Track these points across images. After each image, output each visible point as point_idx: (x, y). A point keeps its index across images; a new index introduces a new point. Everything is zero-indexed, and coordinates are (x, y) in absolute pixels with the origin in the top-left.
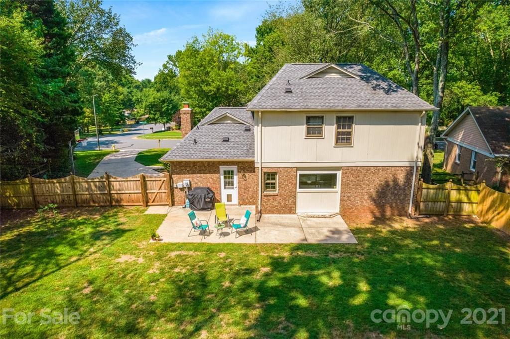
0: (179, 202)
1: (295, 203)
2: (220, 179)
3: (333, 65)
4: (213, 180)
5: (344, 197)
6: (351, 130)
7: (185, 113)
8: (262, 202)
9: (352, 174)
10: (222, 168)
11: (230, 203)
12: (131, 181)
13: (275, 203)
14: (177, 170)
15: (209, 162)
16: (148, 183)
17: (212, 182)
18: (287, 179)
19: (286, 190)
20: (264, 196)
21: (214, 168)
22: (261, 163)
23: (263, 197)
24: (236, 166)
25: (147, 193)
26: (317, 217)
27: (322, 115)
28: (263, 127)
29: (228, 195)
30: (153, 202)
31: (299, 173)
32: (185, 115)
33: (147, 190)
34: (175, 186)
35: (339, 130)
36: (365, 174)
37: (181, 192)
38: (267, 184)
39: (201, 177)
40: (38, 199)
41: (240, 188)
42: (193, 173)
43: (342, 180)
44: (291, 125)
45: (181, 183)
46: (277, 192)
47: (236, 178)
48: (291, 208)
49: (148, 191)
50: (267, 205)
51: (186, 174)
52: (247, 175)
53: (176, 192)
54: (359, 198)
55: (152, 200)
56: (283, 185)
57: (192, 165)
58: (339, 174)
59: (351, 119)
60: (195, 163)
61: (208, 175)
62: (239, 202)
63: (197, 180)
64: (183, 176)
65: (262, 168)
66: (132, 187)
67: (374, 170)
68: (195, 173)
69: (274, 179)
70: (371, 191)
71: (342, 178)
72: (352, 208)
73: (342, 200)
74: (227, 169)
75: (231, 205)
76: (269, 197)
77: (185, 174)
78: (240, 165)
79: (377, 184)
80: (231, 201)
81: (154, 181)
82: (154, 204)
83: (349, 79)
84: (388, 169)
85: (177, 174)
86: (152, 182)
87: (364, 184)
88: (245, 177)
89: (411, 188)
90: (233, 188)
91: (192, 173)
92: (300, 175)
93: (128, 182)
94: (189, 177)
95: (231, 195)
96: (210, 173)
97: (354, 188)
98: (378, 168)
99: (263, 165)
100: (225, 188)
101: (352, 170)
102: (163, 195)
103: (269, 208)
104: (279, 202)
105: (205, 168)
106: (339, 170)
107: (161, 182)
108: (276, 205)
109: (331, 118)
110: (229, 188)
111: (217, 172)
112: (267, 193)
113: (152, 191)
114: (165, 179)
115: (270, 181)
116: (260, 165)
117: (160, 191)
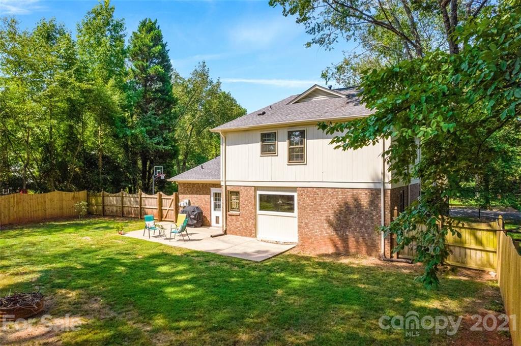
1: (255, 225)
4: (205, 201)
5: (302, 223)
6: (303, 146)
8: (227, 221)
9: (308, 196)
10: (213, 190)
11: (217, 225)
12: (154, 198)
13: (238, 224)
14: (182, 190)
15: (203, 184)
16: (164, 200)
17: (204, 203)
18: (247, 199)
19: (247, 210)
20: (230, 215)
21: (207, 189)
22: (225, 181)
23: (228, 216)
25: (162, 209)
26: (271, 243)
27: (275, 131)
28: (227, 147)
29: (216, 217)
30: (165, 218)
31: (259, 193)
33: (162, 206)
34: (179, 204)
35: (291, 147)
36: (322, 197)
39: (197, 198)
40: (106, 208)
42: (192, 193)
43: (298, 203)
44: (249, 143)
45: (183, 202)
46: (239, 212)
48: (251, 230)
49: (163, 208)
50: (231, 225)
51: (188, 194)
53: (181, 210)
54: (318, 226)
55: (165, 216)
56: (244, 205)
57: (191, 186)
58: (296, 195)
59: (302, 134)
61: (202, 196)
64: (185, 196)
65: (226, 186)
66: (154, 203)
67: (333, 193)
68: (194, 194)
69: (238, 198)
70: (331, 218)
71: (298, 200)
72: (311, 238)
73: (299, 227)
74: (215, 191)
75: (218, 227)
76: (233, 217)
79: (337, 210)
80: (218, 223)
81: (166, 199)
82: (166, 219)
84: (348, 192)
85: (182, 194)
87: (322, 209)
89: (381, 218)
90: (220, 210)
92: (259, 195)
93: (152, 199)
94: (189, 197)
95: (218, 217)
96: (203, 194)
97: (311, 213)
98: (337, 190)
99: (228, 183)
100: (215, 210)
101: (308, 192)
102: (172, 212)
103: (233, 229)
104: (241, 223)
105: (200, 189)
106: (295, 191)
107: (171, 200)
108: (239, 226)
109: (283, 133)
110: (218, 210)
111: (208, 193)
112: (232, 212)
113: (166, 208)
114: (174, 198)
115: (235, 201)
116: (224, 184)
117: (170, 208)
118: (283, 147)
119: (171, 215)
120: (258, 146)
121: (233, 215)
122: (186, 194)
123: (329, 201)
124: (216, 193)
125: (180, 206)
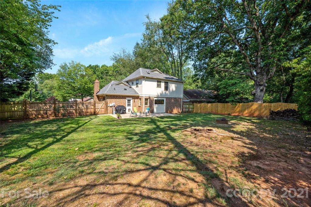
0: (109, 112)
1: (154, 109)
2: (126, 102)
3: (157, 69)
6: (168, 86)
7: (97, 83)
8: (144, 109)
9: (168, 100)
11: (129, 112)
18: (152, 101)
19: (151, 105)
24: (132, 98)
29: (129, 109)
32: (97, 84)
34: (108, 105)
35: (165, 86)
36: (171, 100)
38: (145, 103)
39: (119, 102)
41: (133, 106)
43: (166, 102)
45: (111, 104)
47: (131, 101)
48: (153, 111)
49: (96, 108)
53: (109, 108)
54: (170, 107)
55: (97, 112)
58: (165, 99)
59: (167, 83)
60: (117, 96)
63: (117, 103)
67: (173, 99)
69: (147, 101)
70: (173, 105)
72: (168, 111)
73: (166, 108)
74: (128, 99)
82: (98, 114)
83: (161, 74)
84: (176, 98)
86: (98, 104)
87: (171, 103)
92: (155, 99)
94: (114, 102)
97: (169, 104)
101: (168, 98)
102: (103, 109)
107: (102, 104)
109: (163, 82)
112: (145, 106)
113: (98, 108)
114: (105, 102)
115: (146, 102)
116: (144, 96)
117: (102, 108)
119: (102, 111)
125: (109, 106)
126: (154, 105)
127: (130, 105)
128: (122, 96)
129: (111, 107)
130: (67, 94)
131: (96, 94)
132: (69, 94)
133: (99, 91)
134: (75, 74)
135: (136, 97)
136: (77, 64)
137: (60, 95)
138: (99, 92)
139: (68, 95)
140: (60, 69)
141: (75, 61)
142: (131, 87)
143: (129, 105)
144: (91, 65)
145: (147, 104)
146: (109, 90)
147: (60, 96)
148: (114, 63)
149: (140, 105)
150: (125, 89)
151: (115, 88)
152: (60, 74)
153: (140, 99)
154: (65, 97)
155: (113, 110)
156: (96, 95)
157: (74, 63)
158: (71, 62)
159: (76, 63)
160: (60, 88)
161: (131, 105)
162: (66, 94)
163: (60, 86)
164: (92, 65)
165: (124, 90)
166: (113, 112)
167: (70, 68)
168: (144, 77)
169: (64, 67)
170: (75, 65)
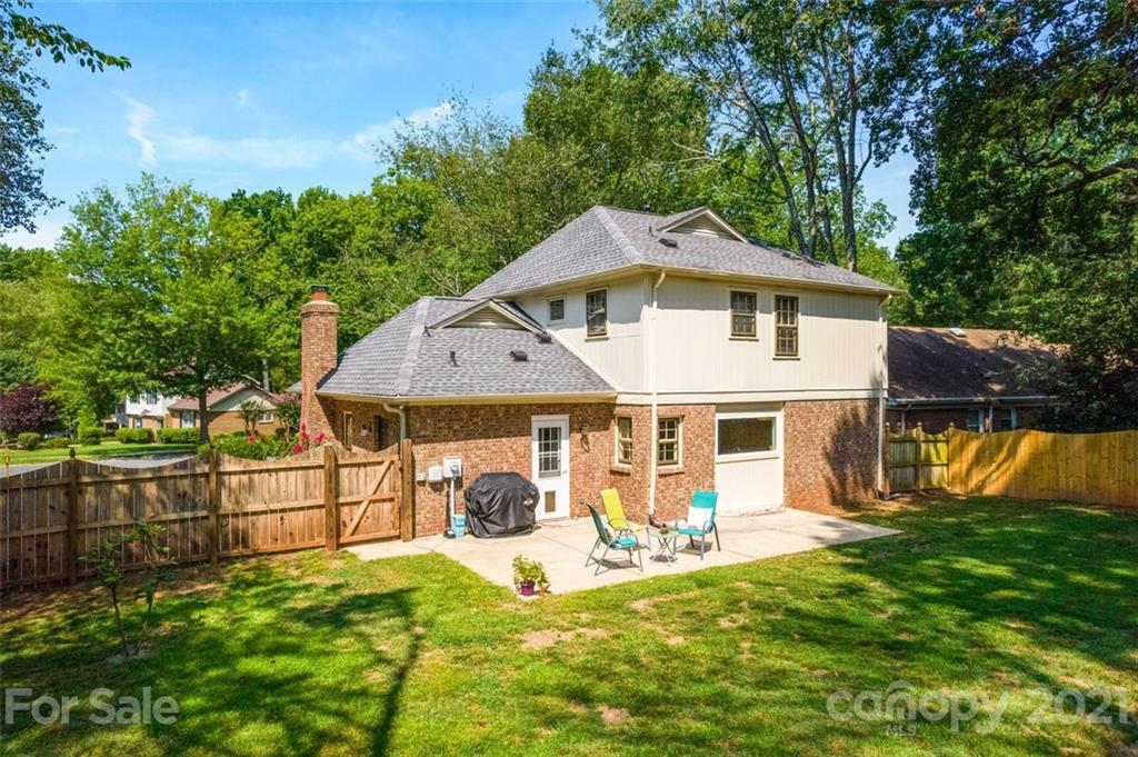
0: (428, 526)
1: (714, 489)
2: (530, 450)
3: (709, 211)
4: (515, 453)
5: (790, 466)
6: (794, 325)
7: (322, 314)
8: (657, 492)
9: (800, 416)
10: (539, 422)
11: (551, 515)
12: (291, 469)
13: (679, 493)
14: (426, 429)
15: (508, 407)
17: (512, 461)
18: (700, 432)
19: (698, 459)
20: (661, 475)
21: (520, 421)
22: (657, 394)
23: (657, 477)
24: (566, 417)
25: (338, 505)
27: (753, 291)
29: (546, 494)
30: (353, 534)
31: (719, 416)
33: (337, 497)
34: (420, 477)
35: (780, 325)
37: (434, 495)
38: (662, 447)
39: (488, 448)
41: (574, 472)
42: (469, 437)
43: (786, 431)
44: (707, 309)
45: (438, 468)
46: (680, 465)
47: (565, 444)
49: (341, 500)
50: (666, 499)
51: (451, 440)
52: (590, 436)
53: (423, 495)
54: (812, 467)
55: (352, 526)
56: (693, 446)
57: (465, 416)
58: (780, 417)
59: (793, 303)
60: (474, 409)
61: (504, 440)
62: (572, 510)
63: (477, 456)
64: (440, 447)
66: (292, 488)
67: (830, 408)
68: (474, 438)
69: (672, 435)
71: (785, 425)
72: (802, 490)
73: (787, 474)
74: (544, 426)
75: (556, 520)
76: (668, 478)
77: (447, 441)
78: (577, 413)
79: (834, 435)
80: (553, 510)
81: (360, 465)
82: (356, 538)
83: (734, 242)
84: (846, 405)
85: (425, 442)
86: (355, 469)
87: (817, 436)
88: (587, 443)
90: (559, 474)
91: (465, 439)
92: (720, 421)
93: (282, 474)
94: (457, 450)
95: (554, 493)
96: (509, 434)
97: (804, 447)
98: (834, 402)
100: (541, 475)
101: (800, 409)
102: (387, 506)
103: (668, 506)
104: (687, 489)
105: (498, 421)
106: (778, 409)
107: (383, 468)
108: (683, 496)
109: (766, 297)
110: (551, 475)
111: (525, 432)
112: (664, 469)
113: (354, 499)
114: (396, 458)
115: (666, 440)
116: (654, 400)
117: (377, 497)
118: (766, 323)
119: (376, 518)
120: (724, 317)
121: (670, 475)
122: (446, 440)
123: (825, 421)
124: (547, 430)
125: (422, 483)
126: (719, 458)
127: (555, 467)
128: (508, 406)
129: (437, 487)
130: (119, 369)
131: (319, 386)
132: (128, 368)
133: (332, 365)
134: (161, 250)
135: (590, 405)
136: (172, 191)
137: (78, 377)
138: (333, 371)
139: (123, 376)
140: (76, 222)
141: (159, 177)
142: (546, 340)
143: (549, 465)
144: (241, 194)
145: (670, 456)
146: (422, 371)
147: (74, 383)
148: (377, 180)
149: (617, 465)
150: (520, 357)
151: (453, 354)
152: (78, 256)
153: (626, 423)
154: (105, 387)
155: (448, 510)
156: (317, 396)
157: (156, 186)
158: (137, 182)
159: (164, 189)
160: (74, 337)
161: (565, 465)
162: (112, 373)
163: (79, 324)
164: (248, 195)
165: (511, 360)
166: (448, 524)
167: (134, 214)
168: (651, 274)
169: (93, 215)
170: (162, 202)
